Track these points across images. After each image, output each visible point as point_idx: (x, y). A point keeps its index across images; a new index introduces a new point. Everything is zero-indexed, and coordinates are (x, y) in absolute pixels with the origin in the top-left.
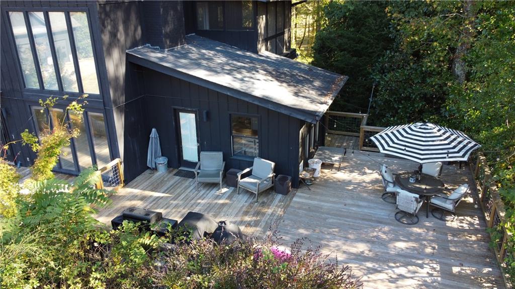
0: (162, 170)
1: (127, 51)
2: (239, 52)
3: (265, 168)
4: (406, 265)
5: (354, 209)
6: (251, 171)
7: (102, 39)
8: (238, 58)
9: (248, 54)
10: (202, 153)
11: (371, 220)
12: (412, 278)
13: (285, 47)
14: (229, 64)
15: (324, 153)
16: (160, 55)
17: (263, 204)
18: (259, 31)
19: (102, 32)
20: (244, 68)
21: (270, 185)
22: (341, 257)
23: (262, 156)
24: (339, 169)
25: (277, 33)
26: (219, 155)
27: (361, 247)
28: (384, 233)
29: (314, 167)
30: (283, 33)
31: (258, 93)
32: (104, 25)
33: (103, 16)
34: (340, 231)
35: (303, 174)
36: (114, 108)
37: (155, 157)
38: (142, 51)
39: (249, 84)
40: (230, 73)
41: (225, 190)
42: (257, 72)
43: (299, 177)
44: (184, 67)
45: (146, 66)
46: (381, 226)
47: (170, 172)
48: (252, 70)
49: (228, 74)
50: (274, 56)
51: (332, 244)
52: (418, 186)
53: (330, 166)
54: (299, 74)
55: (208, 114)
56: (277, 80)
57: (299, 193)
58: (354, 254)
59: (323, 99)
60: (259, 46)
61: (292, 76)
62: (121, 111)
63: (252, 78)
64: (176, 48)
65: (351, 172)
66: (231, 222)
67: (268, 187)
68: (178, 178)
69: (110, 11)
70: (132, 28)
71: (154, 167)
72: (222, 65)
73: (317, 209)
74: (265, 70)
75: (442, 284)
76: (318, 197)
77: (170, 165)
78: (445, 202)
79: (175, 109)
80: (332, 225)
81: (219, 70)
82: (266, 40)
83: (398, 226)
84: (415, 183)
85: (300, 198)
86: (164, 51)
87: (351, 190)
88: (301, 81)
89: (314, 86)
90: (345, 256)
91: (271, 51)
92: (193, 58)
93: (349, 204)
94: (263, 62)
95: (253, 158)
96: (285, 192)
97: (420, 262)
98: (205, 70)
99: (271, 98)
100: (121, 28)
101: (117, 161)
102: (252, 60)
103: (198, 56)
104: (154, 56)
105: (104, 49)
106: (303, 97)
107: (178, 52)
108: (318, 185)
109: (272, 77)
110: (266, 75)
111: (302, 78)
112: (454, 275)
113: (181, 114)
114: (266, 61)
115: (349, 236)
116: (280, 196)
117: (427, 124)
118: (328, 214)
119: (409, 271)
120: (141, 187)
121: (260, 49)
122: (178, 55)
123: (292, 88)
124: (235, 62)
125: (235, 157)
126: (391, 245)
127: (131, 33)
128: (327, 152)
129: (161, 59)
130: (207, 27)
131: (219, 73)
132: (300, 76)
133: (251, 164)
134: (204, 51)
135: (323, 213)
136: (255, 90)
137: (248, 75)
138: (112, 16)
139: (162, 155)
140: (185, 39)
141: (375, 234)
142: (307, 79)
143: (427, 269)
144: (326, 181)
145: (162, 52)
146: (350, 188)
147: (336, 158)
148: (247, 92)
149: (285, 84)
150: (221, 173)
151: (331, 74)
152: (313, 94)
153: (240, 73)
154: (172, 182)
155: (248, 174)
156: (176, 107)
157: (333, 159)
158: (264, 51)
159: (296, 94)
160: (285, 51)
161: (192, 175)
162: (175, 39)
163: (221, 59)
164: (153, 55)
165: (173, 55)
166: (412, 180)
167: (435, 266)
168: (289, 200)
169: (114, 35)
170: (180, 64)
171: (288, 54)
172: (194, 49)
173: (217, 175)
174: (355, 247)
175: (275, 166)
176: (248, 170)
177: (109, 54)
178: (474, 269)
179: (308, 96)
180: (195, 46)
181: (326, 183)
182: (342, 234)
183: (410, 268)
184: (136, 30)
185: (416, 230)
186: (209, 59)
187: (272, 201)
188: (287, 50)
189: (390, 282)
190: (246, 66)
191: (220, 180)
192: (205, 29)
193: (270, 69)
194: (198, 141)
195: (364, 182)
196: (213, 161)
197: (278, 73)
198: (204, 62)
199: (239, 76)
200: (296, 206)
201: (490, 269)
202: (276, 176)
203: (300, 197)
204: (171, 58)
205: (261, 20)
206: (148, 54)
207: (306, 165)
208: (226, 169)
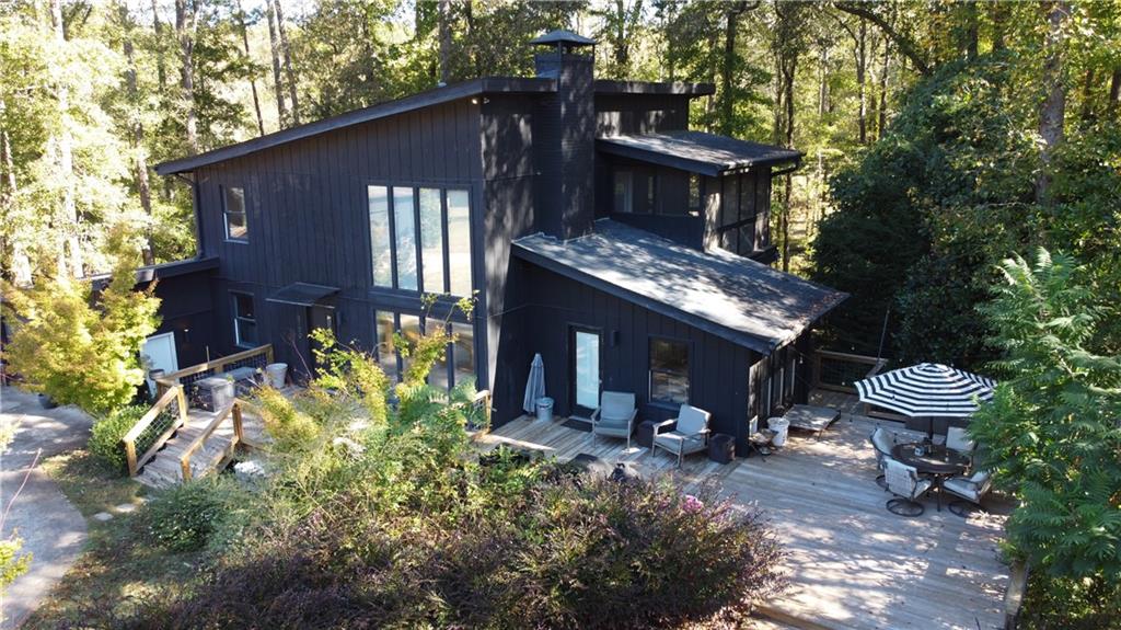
0: (544, 416)
1: (513, 241)
2: (673, 248)
3: (695, 420)
4: (877, 558)
5: (826, 490)
6: (675, 424)
7: (484, 225)
8: (671, 257)
9: (688, 251)
10: (605, 393)
11: (848, 506)
12: (880, 572)
13: (756, 243)
14: (654, 265)
15: (802, 414)
16: (556, 248)
17: (688, 472)
18: (708, 218)
19: (486, 216)
20: (676, 271)
21: (701, 446)
22: (785, 540)
23: (692, 403)
24: (820, 439)
25: (743, 219)
26: (630, 398)
27: (821, 534)
28: (862, 522)
29: (776, 429)
30: (754, 220)
31: (689, 307)
32: (488, 208)
33: (489, 196)
34: (794, 513)
35: (756, 436)
36: (489, 318)
37: (535, 394)
38: (533, 241)
39: (680, 295)
40: (654, 277)
41: (634, 450)
42: (696, 278)
43: (749, 441)
44: (590, 266)
45: (535, 262)
46: (859, 513)
47: (556, 421)
48: (689, 275)
49: (651, 279)
50: (729, 256)
51: (778, 526)
52: (925, 460)
53: (809, 433)
54: (764, 286)
55: (617, 335)
56: (724, 291)
57: (746, 464)
58: (805, 539)
59: (790, 323)
60: (706, 240)
61: (751, 287)
62: (497, 324)
63: (686, 287)
64: (579, 240)
65: (839, 444)
66: (631, 466)
67: (698, 449)
68: (566, 429)
69: (498, 188)
70: (523, 210)
71: (533, 410)
72: (644, 266)
73: (767, 486)
74: (709, 277)
75: (923, 584)
76: (774, 471)
77: (556, 412)
78: (965, 487)
79: (571, 327)
80: (785, 505)
81: (638, 272)
82: (720, 231)
83: (886, 516)
84: (923, 457)
85: (746, 470)
86: (562, 243)
87: (831, 467)
88: (764, 294)
89: (783, 304)
90: (792, 540)
91: (729, 249)
92: (603, 254)
93: (820, 484)
94: (710, 264)
95: (679, 405)
96: (725, 460)
97: (901, 558)
98: (618, 271)
99: (706, 315)
100: (509, 212)
101: (484, 393)
102: (692, 260)
103: (610, 252)
104: (550, 249)
105: (486, 238)
106: (758, 317)
107: (583, 245)
108: (779, 456)
109: (718, 287)
110: (708, 283)
111: (766, 291)
112: (948, 577)
113: (579, 335)
114: (716, 264)
115: (807, 519)
116: (715, 465)
117: (937, 365)
118: (783, 492)
119: (880, 565)
120: (514, 435)
121: (708, 246)
122: (581, 249)
123: (745, 305)
124: (664, 263)
125: (653, 404)
126: (866, 536)
127: (521, 218)
128: (807, 412)
129: (560, 254)
130: (628, 208)
131: (638, 277)
132: (763, 288)
133: (675, 415)
134: (620, 245)
135: (775, 490)
136: (686, 304)
137: (681, 282)
138: (499, 196)
139: (547, 396)
140: (593, 226)
141: (847, 521)
142: (775, 293)
143: (909, 566)
144: (795, 452)
145: (559, 243)
146: (829, 465)
147: (820, 421)
148: (673, 304)
149: (735, 299)
150: (629, 423)
151: (821, 288)
152: (776, 314)
153: (670, 279)
154: (557, 433)
155: (671, 428)
156: (573, 324)
157: (814, 423)
158: (714, 247)
159: (749, 313)
160: (756, 249)
161: (588, 428)
162: (580, 227)
163: (644, 257)
164: (547, 247)
165: (574, 249)
166: (918, 452)
167: (922, 564)
168: (728, 470)
169: (499, 220)
170: (583, 262)
171: (761, 253)
172: (605, 241)
173: (624, 426)
174: (812, 532)
175: (711, 419)
176: (670, 422)
177: (492, 245)
178: (980, 574)
179: (767, 317)
180: (607, 238)
181: (793, 455)
182: (796, 517)
183: (884, 562)
184: (527, 213)
185: (914, 523)
186: (627, 257)
187: (702, 470)
188: (759, 247)
189: (846, 572)
190: (681, 268)
191: (627, 433)
192: (625, 210)
193: (718, 275)
194: (600, 377)
195: (856, 459)
196: (620, 407)
197: (727, 281)
198: (618, 261)
199: (667, 283)
200: (737, 478)
201: (1006, 577)
202: (711, 434)
203: (748, 469)
204: (571, 253)
205: (711, 201)
206: (541, 246)
207: (763, 425)
208: (638, 419)
